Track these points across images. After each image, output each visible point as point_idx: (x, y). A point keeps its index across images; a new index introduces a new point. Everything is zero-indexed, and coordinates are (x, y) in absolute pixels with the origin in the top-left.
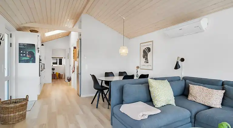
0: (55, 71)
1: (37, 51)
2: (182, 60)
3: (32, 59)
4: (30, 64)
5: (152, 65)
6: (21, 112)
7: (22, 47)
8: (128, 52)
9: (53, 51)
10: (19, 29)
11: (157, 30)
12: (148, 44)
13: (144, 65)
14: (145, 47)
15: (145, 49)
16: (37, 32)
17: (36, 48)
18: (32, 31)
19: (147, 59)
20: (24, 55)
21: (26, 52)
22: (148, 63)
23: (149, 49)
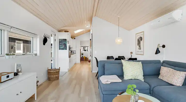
0: (83, 56)
1: (67, 43)
2: (164, 46)
3: (65, 47)
4: (64, 51)
5: (143, 51)
6: (56, 76)
7: (60, 41)
8: (122, 42)
9: (81, 42)
10: (60, 31)
11: (147, 22)
12: (140, 34)
13: (138, 51)
14: (139, 37)
15: (139, 38)
16: (68, 32)
17: (67, 41)
18: (65, 31)
19: (140, 46)
20: (61, 45)
21: (62, 44)
22: (140, 49)
23: (141, 38)
